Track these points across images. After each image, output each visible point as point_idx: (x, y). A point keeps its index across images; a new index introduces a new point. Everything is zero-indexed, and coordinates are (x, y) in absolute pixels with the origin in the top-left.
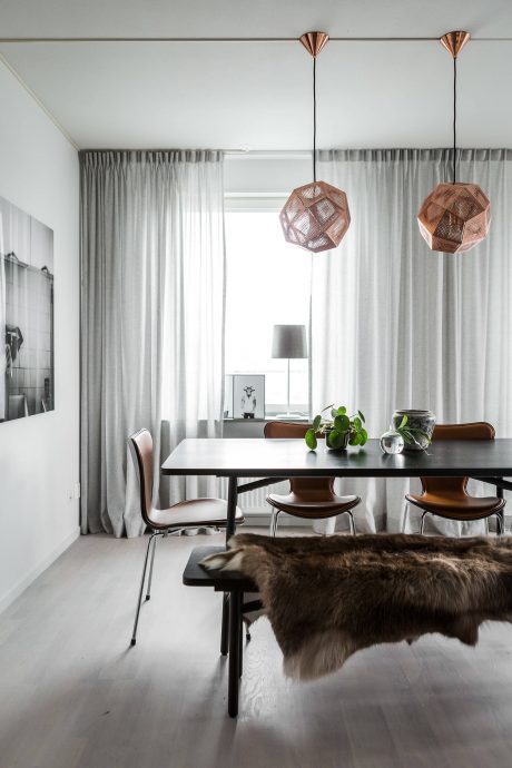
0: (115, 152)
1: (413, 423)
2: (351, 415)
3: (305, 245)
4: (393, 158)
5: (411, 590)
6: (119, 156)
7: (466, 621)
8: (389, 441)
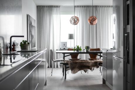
0: (43, 6)
1: (88, 48)
2: (79, 47)
3: (73, 24)
4: (87, 7)
5: (85, 64)
6: (43, 7)
7: (91, 67)
8: (84, 50)
